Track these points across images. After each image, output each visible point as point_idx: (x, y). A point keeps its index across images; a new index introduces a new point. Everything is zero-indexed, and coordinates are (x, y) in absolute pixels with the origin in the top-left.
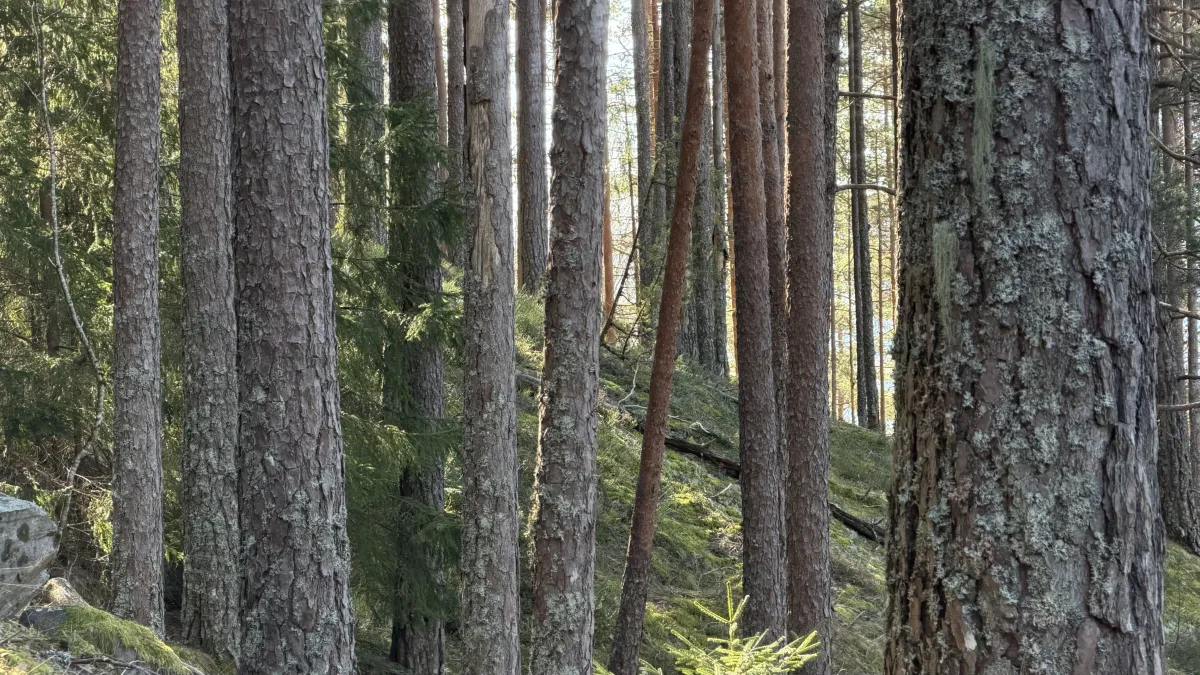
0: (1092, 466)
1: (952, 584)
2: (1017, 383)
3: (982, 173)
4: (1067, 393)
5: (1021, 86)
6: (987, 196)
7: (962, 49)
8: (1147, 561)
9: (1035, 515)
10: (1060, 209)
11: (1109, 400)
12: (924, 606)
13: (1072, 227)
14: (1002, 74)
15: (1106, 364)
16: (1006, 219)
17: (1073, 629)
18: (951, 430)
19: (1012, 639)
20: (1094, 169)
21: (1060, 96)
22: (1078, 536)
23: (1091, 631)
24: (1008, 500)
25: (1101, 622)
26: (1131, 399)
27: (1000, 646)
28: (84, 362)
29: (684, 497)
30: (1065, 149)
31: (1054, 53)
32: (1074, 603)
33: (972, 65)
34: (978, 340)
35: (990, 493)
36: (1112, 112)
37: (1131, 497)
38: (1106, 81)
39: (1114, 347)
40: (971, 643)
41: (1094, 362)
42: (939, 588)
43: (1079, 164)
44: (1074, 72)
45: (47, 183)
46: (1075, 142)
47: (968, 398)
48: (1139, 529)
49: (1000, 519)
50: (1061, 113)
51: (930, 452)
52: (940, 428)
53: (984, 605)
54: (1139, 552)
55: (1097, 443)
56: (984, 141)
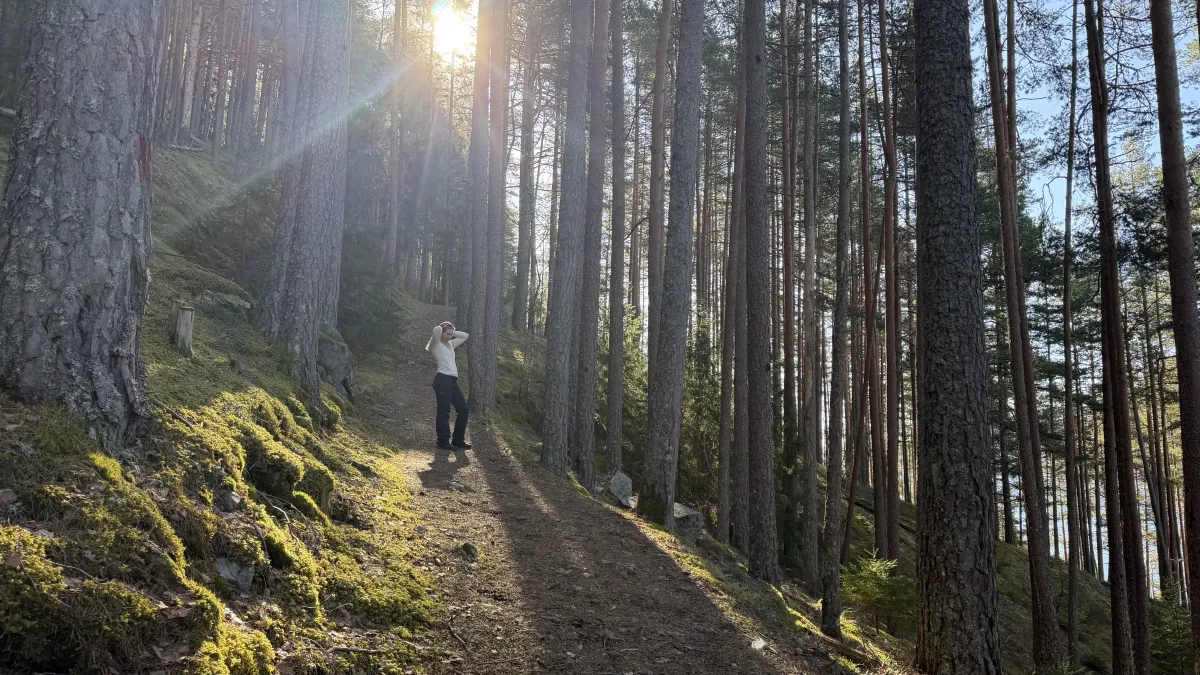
0: (976, 529)
1: (938, 558)
2: (955, 506)
3: (945, 452)
4: (969, 510)
5: (955, 430)
6: (946, 458)
7: (939, 420)
8: (991, 555)
9: (960, 542)
10: (966, 462)
11: (981, 513)
12: (930, 563)
13: (970, 467)
14: (950, 427)
15: (980, 503)
16: (952, 463)
17: (972, 572)
18: (938, 518)
19: (955, 573)
20: (975, 452)
21: (966, 433)
22: (973, 548)
23: (977, 573)
24: (953, 537)
25: (980, 571)
26: (987, 512)
27: (952, 576)
28: (710, 475)
29: (859, 517)
30: (967, 446)
31: (964, 422)
32: (971, 565)
33: (942, 424)
34: (945, 495)
35: (949, 535)
36: (980, 438)
37: (987, 538)
38: (978, 430)
39: (982, 499)
40: (944, 574)
41: (976, 502)
42: (935, 558)
43: (971, 450)
44: (969, 427)
45: (703, 433)
46: (970, 445)
47: (942, 510)
48: (989, 546)
49: (951, 541)
50: (966, 437)
51: (932, 522)
52: (935, 517)
53: (947, 564)
54: (989, 553)
55: (978, 523)
56: (945, 444)
